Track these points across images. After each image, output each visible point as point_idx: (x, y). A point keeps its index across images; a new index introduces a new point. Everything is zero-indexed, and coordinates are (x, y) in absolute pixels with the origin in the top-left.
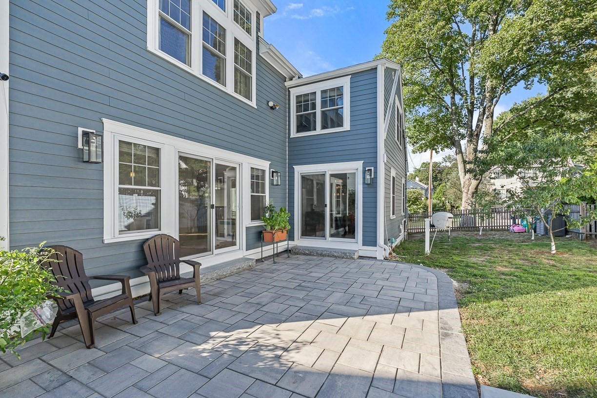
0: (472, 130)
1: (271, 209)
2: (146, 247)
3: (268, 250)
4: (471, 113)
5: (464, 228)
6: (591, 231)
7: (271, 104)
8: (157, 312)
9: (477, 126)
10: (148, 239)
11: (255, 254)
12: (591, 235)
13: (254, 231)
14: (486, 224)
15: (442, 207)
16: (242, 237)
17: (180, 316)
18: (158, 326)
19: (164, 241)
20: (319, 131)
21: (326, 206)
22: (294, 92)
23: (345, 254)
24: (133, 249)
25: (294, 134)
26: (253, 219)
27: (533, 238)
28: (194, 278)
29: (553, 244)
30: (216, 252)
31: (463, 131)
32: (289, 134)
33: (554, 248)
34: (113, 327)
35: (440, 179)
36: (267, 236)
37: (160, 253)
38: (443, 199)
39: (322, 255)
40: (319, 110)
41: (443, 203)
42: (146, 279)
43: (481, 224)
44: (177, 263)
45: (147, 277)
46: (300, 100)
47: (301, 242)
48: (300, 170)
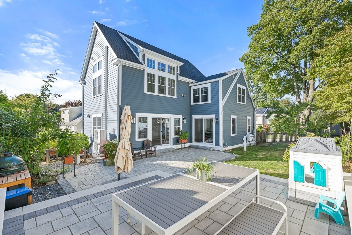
1: (182, 132)
2: (144, 142)
3: (180, 146)
7: (182, 95)
8: (146, 157)
10: (144, 141)
11: (176, 147)
13: (175, 139)
16: (171, 141)
17: (151, 159)
18: (146, 159)
19: (148, 141)
20: (200, 103)
21: (203, 130)
22: (193, 88)
23: (208, 148)
24: (141, 143)
25: (192, 103)
26: (175, 135)
28: (155, 151)
30: (162, 145)
32: (191, 104)
34: (138, 159)
36: (180, 141)
37: (147, 144)
39: (200, 149)
40: (200, 95)
42: (144, 150)
44: (151, 147)
45: (145, 150)
46: (194, 91)
47: (195, 144)
48: (195, 117)
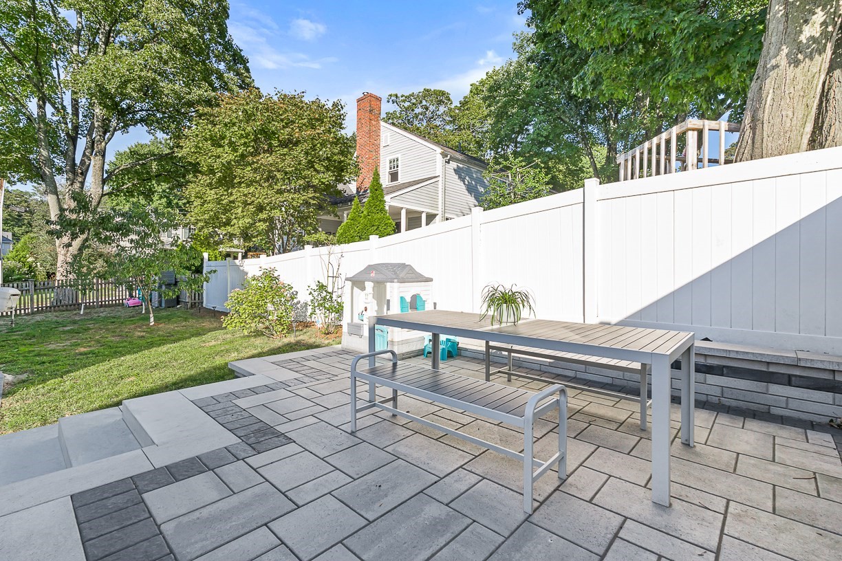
0: (74, 164)
4: (73, 140)
5: (59, 307)
6: (195, 299)
9: (83, 162)
12: (195, 303)
14: (93, 299)
15: (28, 274)
27: (143, 312)
29: (152, 315)
31: (59, 162)
33: (152, 319)
35: (29, 223)
38: (31, 260)
43: (82, 300)
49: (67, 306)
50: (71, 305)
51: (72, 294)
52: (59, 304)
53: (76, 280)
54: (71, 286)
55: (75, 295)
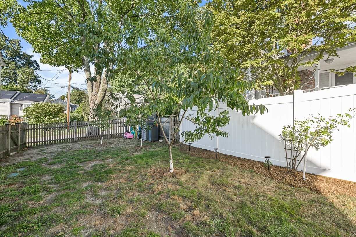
5: (89, 137)
12: (175, 140)
14: (107, 133)
27: (141, 146)
29: (171, 161)
33: (172, 166)
38: (83, 113)
41: (82, 116)
49: (93, 137)
50: (95, 137)
51: (97, 129)
52: (89, 135)
53: (98, 121)
54: (96, 125)
55: (98, 130)
